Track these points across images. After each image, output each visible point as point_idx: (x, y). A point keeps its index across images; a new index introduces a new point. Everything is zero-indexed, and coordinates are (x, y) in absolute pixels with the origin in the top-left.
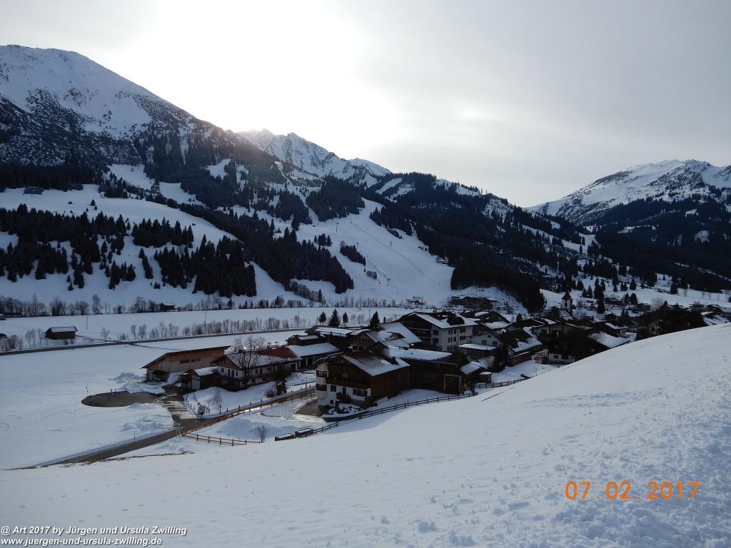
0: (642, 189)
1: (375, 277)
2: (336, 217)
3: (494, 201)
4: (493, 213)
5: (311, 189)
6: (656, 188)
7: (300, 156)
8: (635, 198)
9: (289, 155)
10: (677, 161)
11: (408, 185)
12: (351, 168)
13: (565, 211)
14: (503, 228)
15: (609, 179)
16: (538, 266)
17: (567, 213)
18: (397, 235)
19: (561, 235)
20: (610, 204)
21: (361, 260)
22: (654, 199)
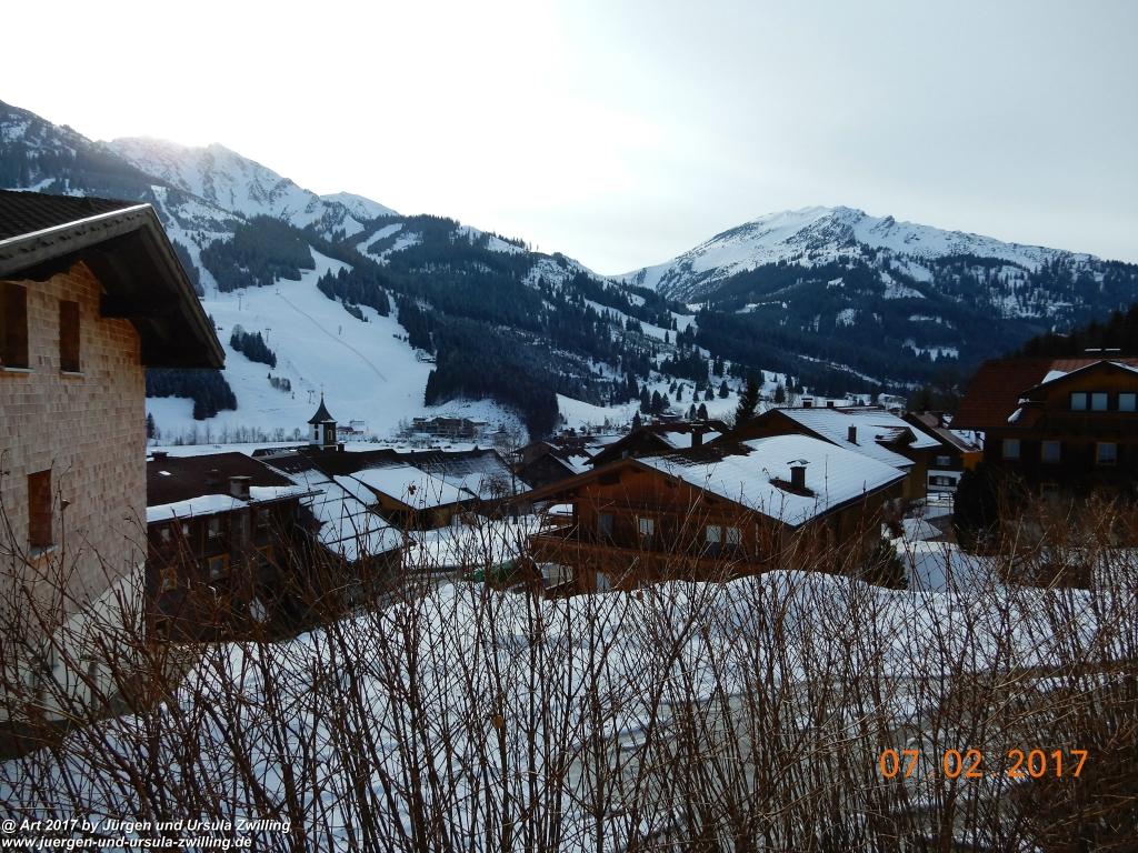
0: (775, 249)
1: (288, 388)
2: (253, 284)
3: (545, 261)
4: (541, 280)
5: (214, 235)
6: (794, 247)
7: (230, 183)
8: (764, 262)
9: (208, 179)
10: (823, 208)
11: (413, 236)
12: (319, 205)
13: (670, 281)
14: (552, 303)
15: (732, 232)
16: (590, 363)
17: (671, 285)
18: (358, 315)
19: (642, 314)
20: (730, 270)
21: (268, 358)
22: (789, 263)
